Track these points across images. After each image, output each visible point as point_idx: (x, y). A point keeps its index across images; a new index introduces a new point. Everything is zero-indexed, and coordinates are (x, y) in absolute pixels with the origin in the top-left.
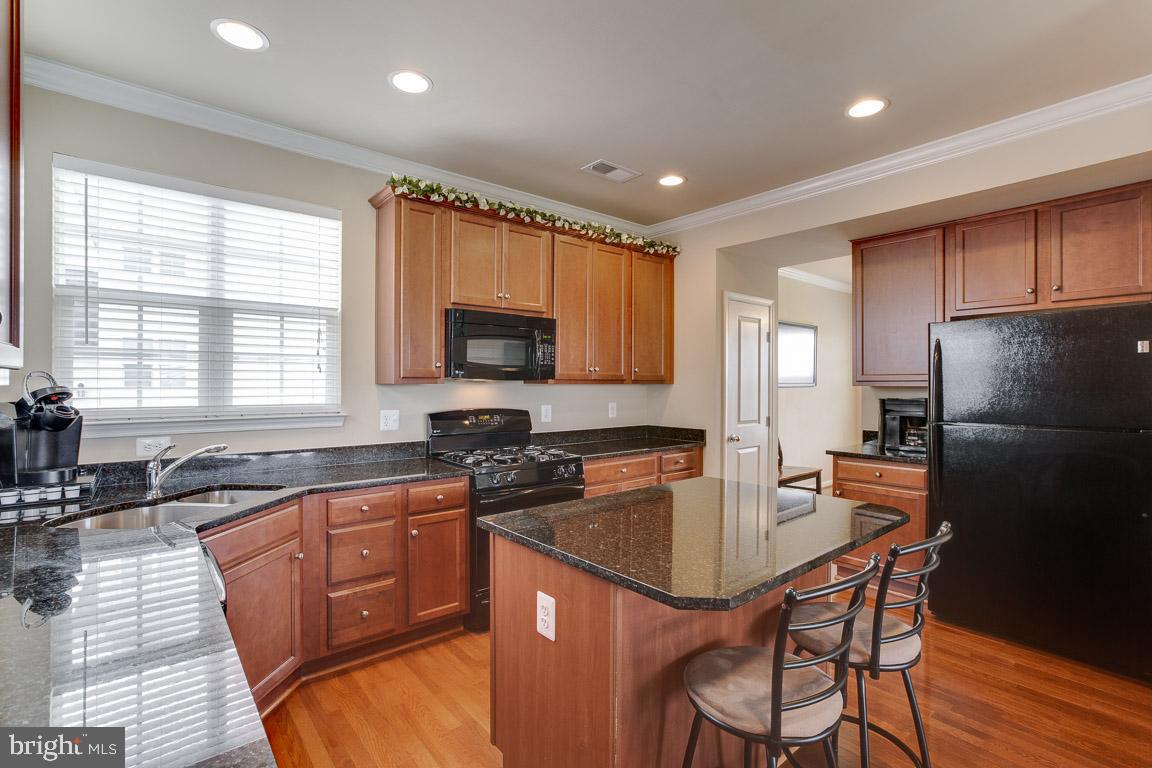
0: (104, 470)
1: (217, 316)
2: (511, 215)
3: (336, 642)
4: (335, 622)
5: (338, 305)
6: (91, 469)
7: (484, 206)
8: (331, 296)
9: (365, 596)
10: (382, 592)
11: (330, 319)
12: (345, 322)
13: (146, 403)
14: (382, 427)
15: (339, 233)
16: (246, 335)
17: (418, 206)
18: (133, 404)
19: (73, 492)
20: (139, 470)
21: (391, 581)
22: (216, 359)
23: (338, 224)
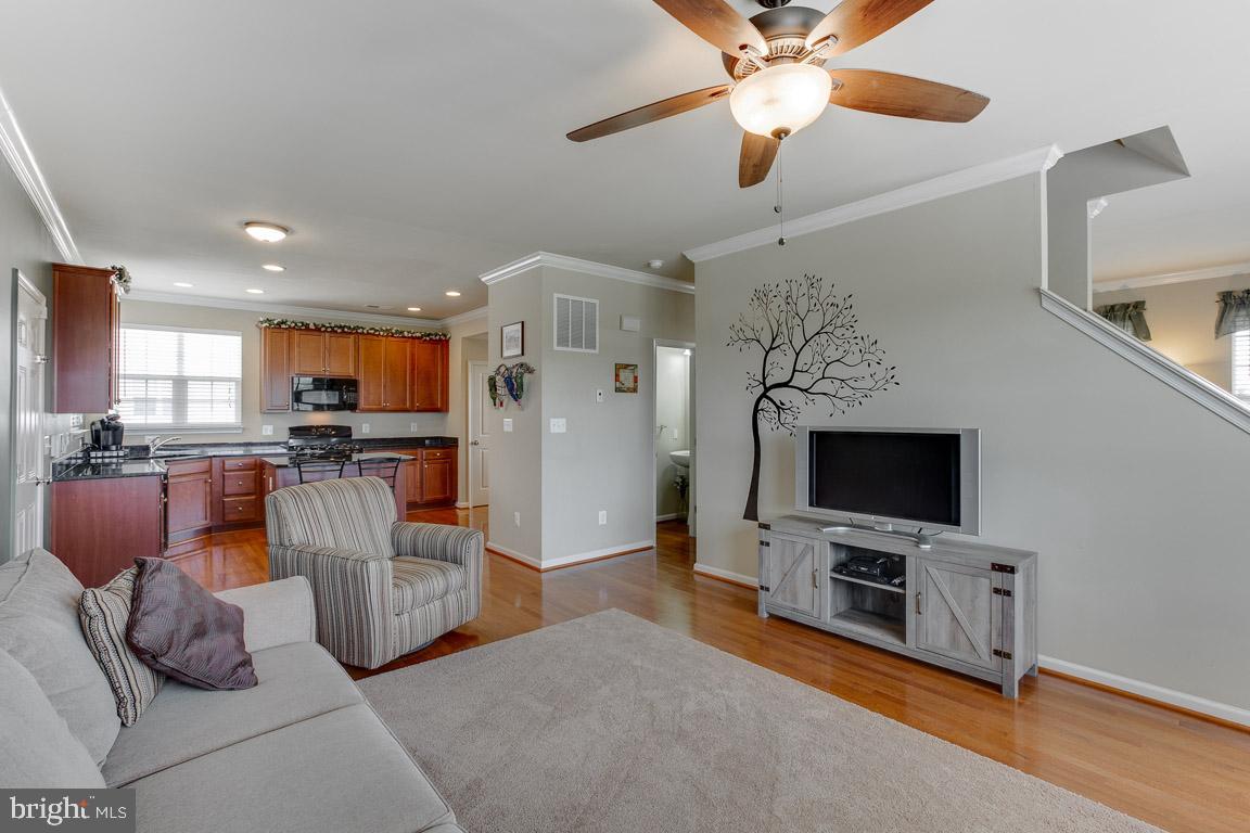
0: (132, 448)
1: (180, 383)
2: (329, 330)
3: (226, 519)
4: (226, 511)
5: (240, 376)
6: (126, 447)
7: (312, 326)
8: (237, 372)
9: (240, 502)
10: (249, 501)
11: (237, 382)
12: (244, 384)
13: (149, 422)
14: (264, 433)
15: (240, 342)
16: (194, 391)
17: (276, 330)
18: (143, 422)
19: (121, 454)
20: (147, 448)
21: (253, 497)
22: (180, 401)
23: (240, 338)
